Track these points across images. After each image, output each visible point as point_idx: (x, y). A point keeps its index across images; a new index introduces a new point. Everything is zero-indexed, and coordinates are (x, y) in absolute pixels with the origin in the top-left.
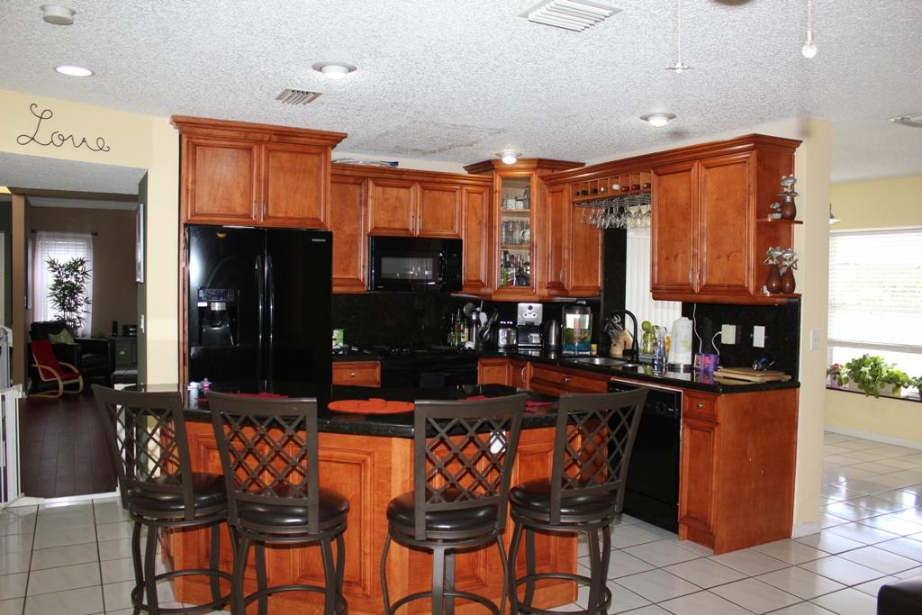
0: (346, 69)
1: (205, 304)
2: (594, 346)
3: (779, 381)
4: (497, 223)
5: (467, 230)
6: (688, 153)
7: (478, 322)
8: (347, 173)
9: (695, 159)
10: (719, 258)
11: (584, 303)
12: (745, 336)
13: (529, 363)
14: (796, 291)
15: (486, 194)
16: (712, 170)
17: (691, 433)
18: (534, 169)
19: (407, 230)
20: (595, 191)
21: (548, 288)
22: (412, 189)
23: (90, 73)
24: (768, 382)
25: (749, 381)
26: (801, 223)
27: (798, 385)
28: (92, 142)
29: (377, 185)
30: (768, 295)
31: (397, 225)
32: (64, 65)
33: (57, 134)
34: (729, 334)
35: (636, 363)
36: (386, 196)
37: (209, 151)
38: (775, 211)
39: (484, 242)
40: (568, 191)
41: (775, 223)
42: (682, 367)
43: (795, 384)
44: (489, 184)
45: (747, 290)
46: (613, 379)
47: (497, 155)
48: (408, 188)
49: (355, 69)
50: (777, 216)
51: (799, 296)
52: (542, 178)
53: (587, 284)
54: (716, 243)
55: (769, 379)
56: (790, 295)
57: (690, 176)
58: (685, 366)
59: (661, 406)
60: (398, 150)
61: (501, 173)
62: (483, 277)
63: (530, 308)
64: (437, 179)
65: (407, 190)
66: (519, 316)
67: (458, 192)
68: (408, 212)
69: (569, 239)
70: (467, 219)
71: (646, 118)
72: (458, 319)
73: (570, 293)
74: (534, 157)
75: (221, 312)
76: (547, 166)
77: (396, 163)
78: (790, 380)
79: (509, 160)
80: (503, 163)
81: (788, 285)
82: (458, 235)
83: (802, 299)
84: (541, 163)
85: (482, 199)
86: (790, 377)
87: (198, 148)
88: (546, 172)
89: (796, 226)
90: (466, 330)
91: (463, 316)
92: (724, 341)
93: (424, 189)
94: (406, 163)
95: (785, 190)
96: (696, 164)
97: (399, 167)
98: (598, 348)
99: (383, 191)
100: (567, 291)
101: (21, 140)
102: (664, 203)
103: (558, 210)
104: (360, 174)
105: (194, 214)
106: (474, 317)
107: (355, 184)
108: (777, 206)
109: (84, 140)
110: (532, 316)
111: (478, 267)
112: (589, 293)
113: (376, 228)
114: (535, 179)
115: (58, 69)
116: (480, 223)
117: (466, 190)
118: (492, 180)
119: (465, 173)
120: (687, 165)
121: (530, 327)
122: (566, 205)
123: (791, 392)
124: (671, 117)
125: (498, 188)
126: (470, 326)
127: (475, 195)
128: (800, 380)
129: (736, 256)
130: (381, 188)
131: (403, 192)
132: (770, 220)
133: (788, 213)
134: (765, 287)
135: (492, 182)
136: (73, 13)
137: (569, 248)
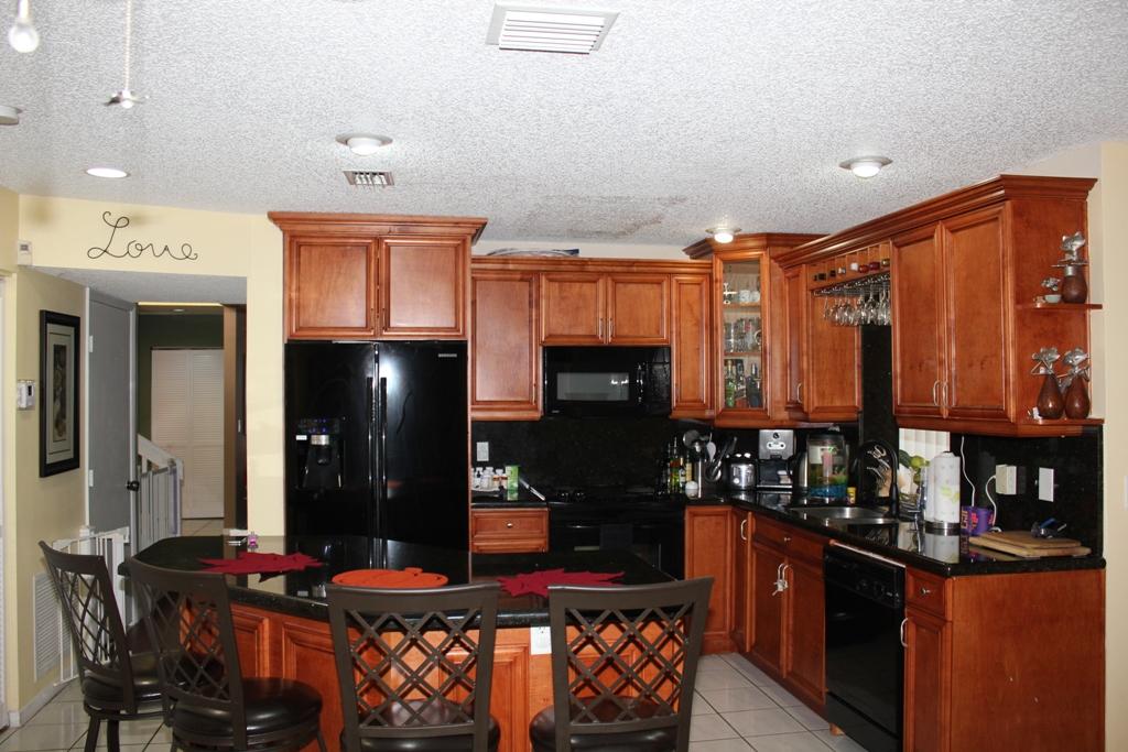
0: (379, 142)
1: (304, 438)
2: (852, 490)
3: (1068, 557)
4: (719, 322)
5: (679, 334)
6: (926, 213)
7: (704, 454)
8: (511, 267)
9: (935, 221)
10: (971, 365)
11: (837, 429)
12: (1028, 483)
13: (750, 513)
14: (1094, 415)
15: (705, 285)
16: (960, 233)
17: (917, 630)
18: (764, 248)
19: (595, 336)
20: (833, 274)
21: (787, 409)
22: (601, 283)
23: (124, 175)
24: (1043, 558)
25: (1013, 555)
26: (1099, 307)
27: (1103, 563)
28: (176, 250)
29: (551, 280)
30: (1041, 422)
31: (581, 331)
32: (93, 167)
33: (133, 245)
34: (1006, 479)
35: (895, 517)
36: (565, 294)
37: (316, 252)
38: (1049, 291)
39: (705, 347)
40: (806, 275)
41: (1049, 310)
42: (946, 527)
43: (1096, 562)
44: (709, 271)
45: (1005, 415)
46: (832, 542)
47: (707, 231)
48: (595, 282)
49: (390, 141)
50: (1053, 299)
51: (1099, 424)
52: (775, 258)
53: (838, 403)
54: (966, 344)
55: (1045, 553)
56: (1083, 422)
57: (932, 245)
58: (950, 525)
59: (879, 588)
60: (574, 234)
61: (722, 256)
62: (704, 394)
63: (776, 435)
64: (635, 269)
65: (593, 285)
66: (761, 447)
67: (665, 284)
68: (596, 312)
69: (808, 342)
70: (679, 319)
71: (847, 166)
72: (675, 451)
73: (811, 417)
74: (761, 231)
75: (328, 448)
76: (781, 242)
77: (577, 251)
78: (1088, 555)
79: (724, 237)
80: (717, 244)
81: (1077, 405)
82: (666, 341)
83: (1105, 426)
84: (770, 240)
85: (701, 291)
86: (1087, 551)
87: (302, 248)
88: (781, 250)
89: (1092, 313)
90: (688, 467)
91: (683, 449)
92: (999, 490)
93: (616, 282)
94: (589, 250)
95: (1068, 257)
96: (939, 226)
97: (581, 255)
98: (857, 492)
99: (560, 288)
100: (807, 414)
101: (93, 253)
102: (905, 285)
103: (795, 303)
104: (528, 268)
105: (299, 329)
106: (698, 448)
107: (521, 280)
108: (1051, 283)
109: (166, 248)
110: (778, 447)
111: (696, 382)
112: (841, 417)
113: (549, 336)
114: (765, 261)
115: (90, 172)
116: (698, 323)
117: (677, 281)
118: (711, 266)
119: (686, 258)
120: (928, 230)
121: (777, 461)
122: (804, 293)
123: (1092, 574)
124: (885, 162)
125: (718, 277)
126: (694, 461)
127: (690, 286)
128: (1105, 555)
129: (991, 363)
130: (557, 284)
131: (587, 288)
132: (1039, 306)
133: (1074, 293)
134: (1035, 410)
135: (712, 268)
136: (19, 111)
137: (808, 355)
